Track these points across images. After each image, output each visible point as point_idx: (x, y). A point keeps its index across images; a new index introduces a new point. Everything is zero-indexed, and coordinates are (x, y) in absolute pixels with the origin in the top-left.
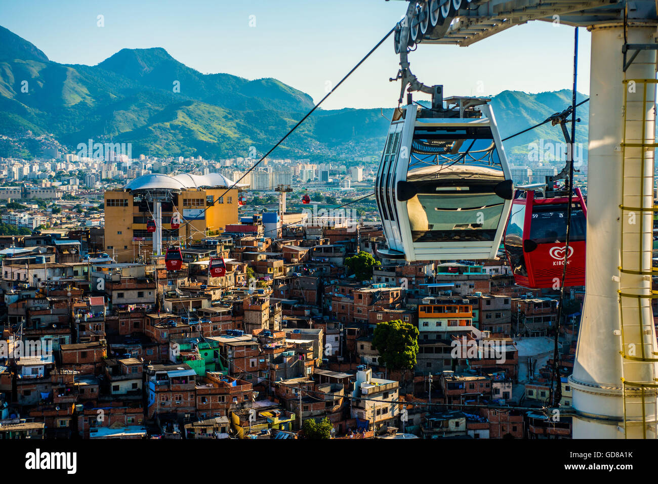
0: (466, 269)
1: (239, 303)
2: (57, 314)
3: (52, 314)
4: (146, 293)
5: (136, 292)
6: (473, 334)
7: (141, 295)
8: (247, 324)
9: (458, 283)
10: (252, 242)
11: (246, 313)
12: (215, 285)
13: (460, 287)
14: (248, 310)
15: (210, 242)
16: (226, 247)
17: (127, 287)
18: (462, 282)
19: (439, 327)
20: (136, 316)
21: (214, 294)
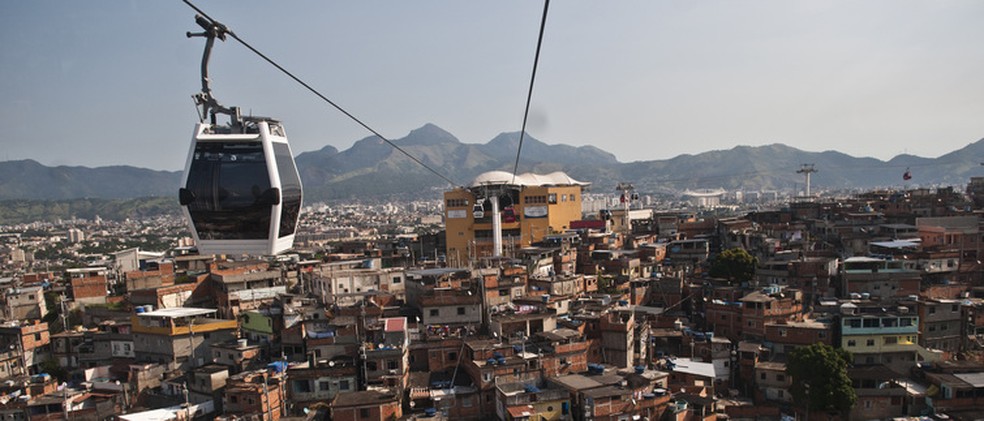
0: (881, 265)
1: (594, 321)
2: (343, 344)
3: (336, 344)
4: (468, 309)
5: (454, 310)
6: (919, 355)
7: (461, 311)
8: (607, 349)
9: (878, 283)
10: (602, 238)
11: (603, 334)
12: (560, 294)
13: (879, 288)
14: (607, 331)
15: (553, 240)
16: (572, 246)
17: (443, 301)
18: (882, 282)
19: (871, 347)
20: (451, 344)
21: (560, 305)
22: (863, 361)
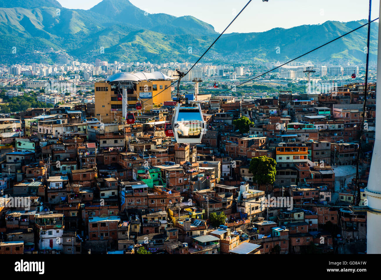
0: (304, 126)
1: (172, 146)
2: (69, 153)
3: (66, 153)
4: (119, 141)
5: (113, 140)
6: (308, 164)
7: (116, 142)
8: (177, 158)
9: (299, 134)
11: (176, 152)
12: (158, 136)
13: (300, 136)
14: (177, 150)
15: (155, 111)
16: (164, 114)
17: (108, 137)
18: (302, 134)
19: (288, 160)
20: (113, 154)
21: (158, 141)
22: (285, 166)
